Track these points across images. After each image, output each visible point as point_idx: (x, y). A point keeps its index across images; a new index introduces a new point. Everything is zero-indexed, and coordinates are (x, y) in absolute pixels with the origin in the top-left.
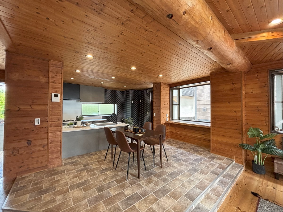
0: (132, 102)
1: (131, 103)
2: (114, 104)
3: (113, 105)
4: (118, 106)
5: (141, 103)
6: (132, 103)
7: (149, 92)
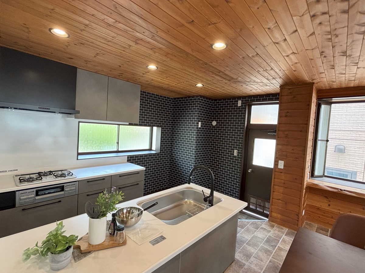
0: (198, 126)
1: (197, 128)
2: (152, 126)
3: (148, 128)
4: (162, 130)
5: (214, 127)
6: (200, 128)
7: (242, 106)
